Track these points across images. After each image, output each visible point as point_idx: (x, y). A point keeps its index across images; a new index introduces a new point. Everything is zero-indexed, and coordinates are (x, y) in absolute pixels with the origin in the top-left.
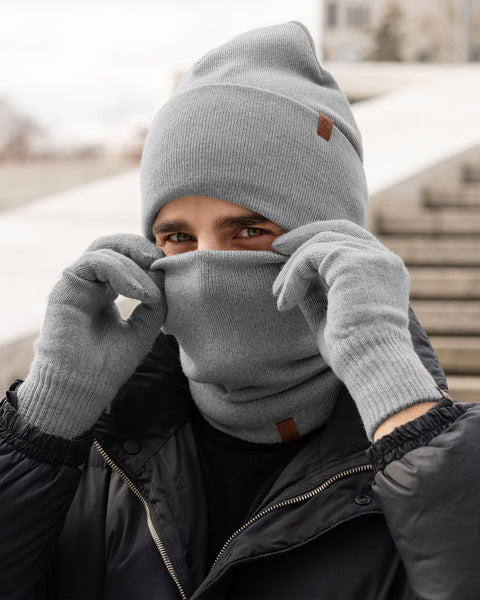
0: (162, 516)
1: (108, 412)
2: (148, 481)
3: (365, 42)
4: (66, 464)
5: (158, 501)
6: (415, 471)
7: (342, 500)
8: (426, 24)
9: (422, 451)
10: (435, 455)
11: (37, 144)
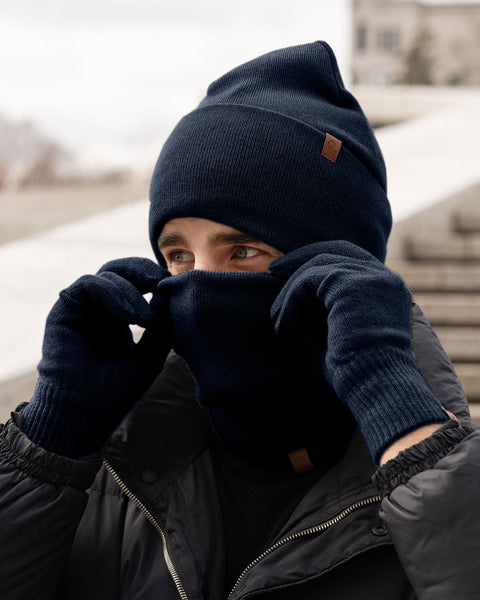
0: (178, 547)
1: (125, 440)
2: (164, 510)
3: (395, 65)
4: (70, 485)
5: (173, 531)
6: (420, 495)
7: (359, 530)
8: (457, 47)
9: (428, 474)
10: (440, 477)
11: (63, 169)
